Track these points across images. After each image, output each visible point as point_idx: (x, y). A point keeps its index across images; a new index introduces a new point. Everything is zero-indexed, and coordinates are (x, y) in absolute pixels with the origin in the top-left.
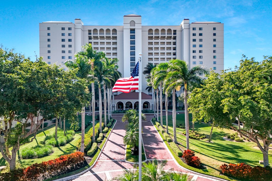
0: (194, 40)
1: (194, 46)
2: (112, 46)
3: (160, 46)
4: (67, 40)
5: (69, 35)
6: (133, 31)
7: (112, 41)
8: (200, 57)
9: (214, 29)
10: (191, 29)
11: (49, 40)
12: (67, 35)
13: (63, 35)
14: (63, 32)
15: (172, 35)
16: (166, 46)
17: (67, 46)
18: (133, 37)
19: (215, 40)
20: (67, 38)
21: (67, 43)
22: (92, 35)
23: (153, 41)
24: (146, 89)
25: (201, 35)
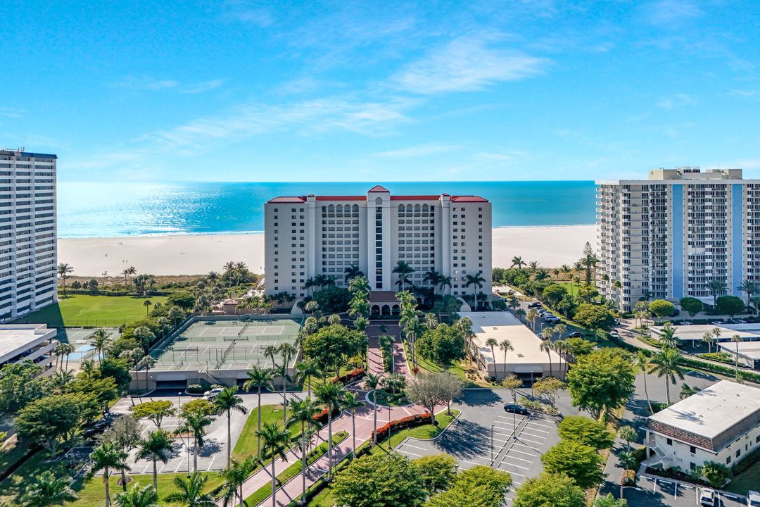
0: (455, 223)
1: (455, 230)
2: (352, 226)
3: (413, 225)
4: (298, 224)
5: (302, 217)
6: (379, 209)
7: (352, 219)
8: (462, 244)
9: (480, 209)
10: (452, 209)
11: (276, 225)
12: (298, 217)
13: (293, 217)
14: (294, 214)
15: (429, 212)
16: (421, 225)
17: (298, 231)
18: (379, 217)
19: (480, 223)
20: (298, 221)
21: (298, 228)
22: (327, 213)
23: (405, 218)
24: (397, 283)
25: (463, 216)
